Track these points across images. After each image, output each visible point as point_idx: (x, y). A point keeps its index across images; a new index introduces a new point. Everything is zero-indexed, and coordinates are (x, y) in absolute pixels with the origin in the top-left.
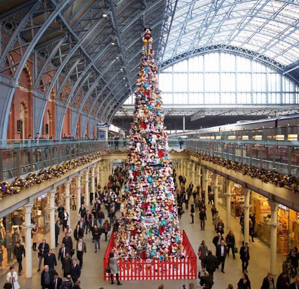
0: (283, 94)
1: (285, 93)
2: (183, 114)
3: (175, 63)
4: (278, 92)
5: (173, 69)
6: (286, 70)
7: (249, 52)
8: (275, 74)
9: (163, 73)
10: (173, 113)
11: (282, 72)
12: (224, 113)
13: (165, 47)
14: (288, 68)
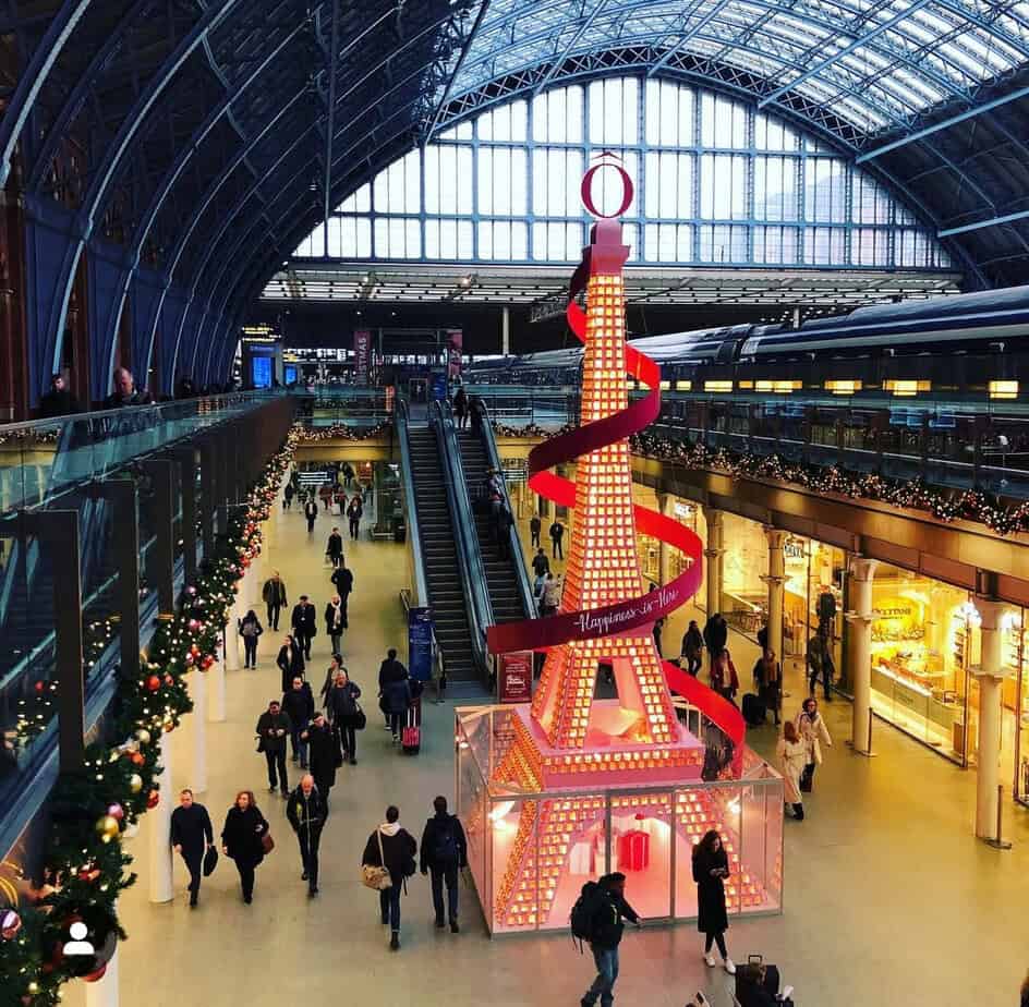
0: (855, 233)
1: (861, 228)
2: (505, 296)
3: (485, 110)
4: (837, 226)
5: (474, 133)
6: (867, 149)
7: (745, 80)
8: (828, 162)
9: (440, 143)
10: (470, 294)
11: (854, 153)
12: (650, 295)
13: (465, 47)
14: (873, 141)
